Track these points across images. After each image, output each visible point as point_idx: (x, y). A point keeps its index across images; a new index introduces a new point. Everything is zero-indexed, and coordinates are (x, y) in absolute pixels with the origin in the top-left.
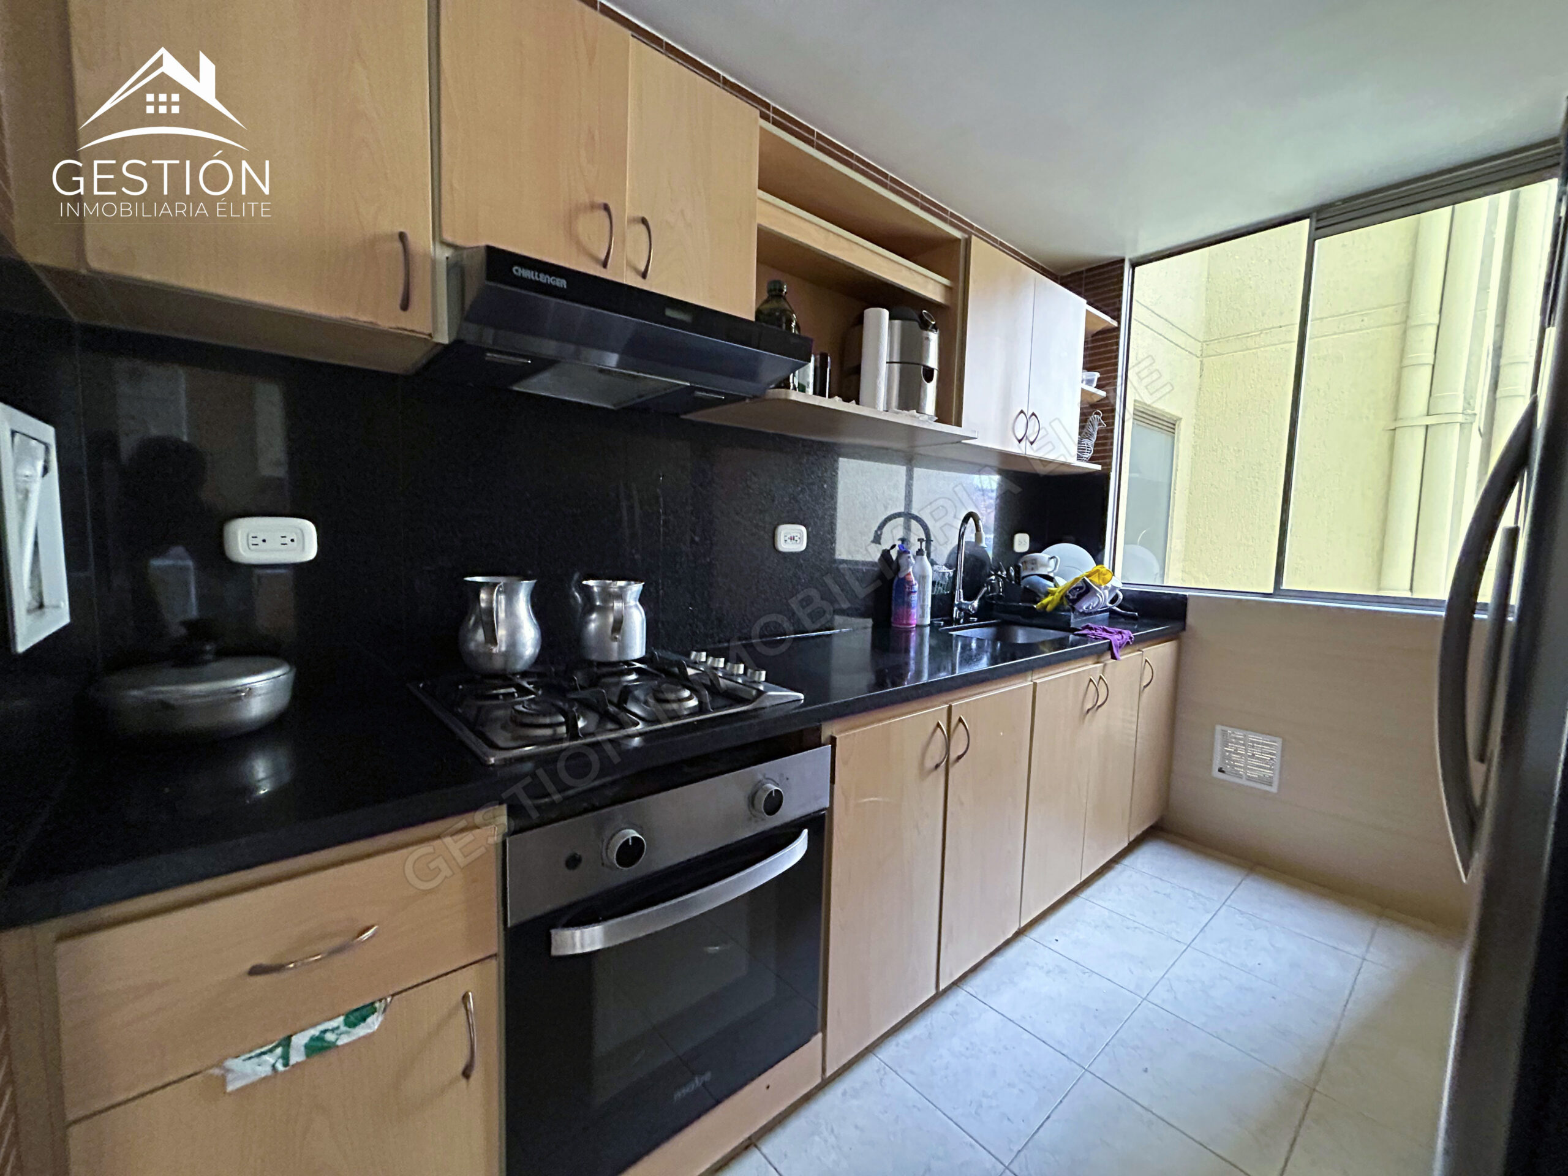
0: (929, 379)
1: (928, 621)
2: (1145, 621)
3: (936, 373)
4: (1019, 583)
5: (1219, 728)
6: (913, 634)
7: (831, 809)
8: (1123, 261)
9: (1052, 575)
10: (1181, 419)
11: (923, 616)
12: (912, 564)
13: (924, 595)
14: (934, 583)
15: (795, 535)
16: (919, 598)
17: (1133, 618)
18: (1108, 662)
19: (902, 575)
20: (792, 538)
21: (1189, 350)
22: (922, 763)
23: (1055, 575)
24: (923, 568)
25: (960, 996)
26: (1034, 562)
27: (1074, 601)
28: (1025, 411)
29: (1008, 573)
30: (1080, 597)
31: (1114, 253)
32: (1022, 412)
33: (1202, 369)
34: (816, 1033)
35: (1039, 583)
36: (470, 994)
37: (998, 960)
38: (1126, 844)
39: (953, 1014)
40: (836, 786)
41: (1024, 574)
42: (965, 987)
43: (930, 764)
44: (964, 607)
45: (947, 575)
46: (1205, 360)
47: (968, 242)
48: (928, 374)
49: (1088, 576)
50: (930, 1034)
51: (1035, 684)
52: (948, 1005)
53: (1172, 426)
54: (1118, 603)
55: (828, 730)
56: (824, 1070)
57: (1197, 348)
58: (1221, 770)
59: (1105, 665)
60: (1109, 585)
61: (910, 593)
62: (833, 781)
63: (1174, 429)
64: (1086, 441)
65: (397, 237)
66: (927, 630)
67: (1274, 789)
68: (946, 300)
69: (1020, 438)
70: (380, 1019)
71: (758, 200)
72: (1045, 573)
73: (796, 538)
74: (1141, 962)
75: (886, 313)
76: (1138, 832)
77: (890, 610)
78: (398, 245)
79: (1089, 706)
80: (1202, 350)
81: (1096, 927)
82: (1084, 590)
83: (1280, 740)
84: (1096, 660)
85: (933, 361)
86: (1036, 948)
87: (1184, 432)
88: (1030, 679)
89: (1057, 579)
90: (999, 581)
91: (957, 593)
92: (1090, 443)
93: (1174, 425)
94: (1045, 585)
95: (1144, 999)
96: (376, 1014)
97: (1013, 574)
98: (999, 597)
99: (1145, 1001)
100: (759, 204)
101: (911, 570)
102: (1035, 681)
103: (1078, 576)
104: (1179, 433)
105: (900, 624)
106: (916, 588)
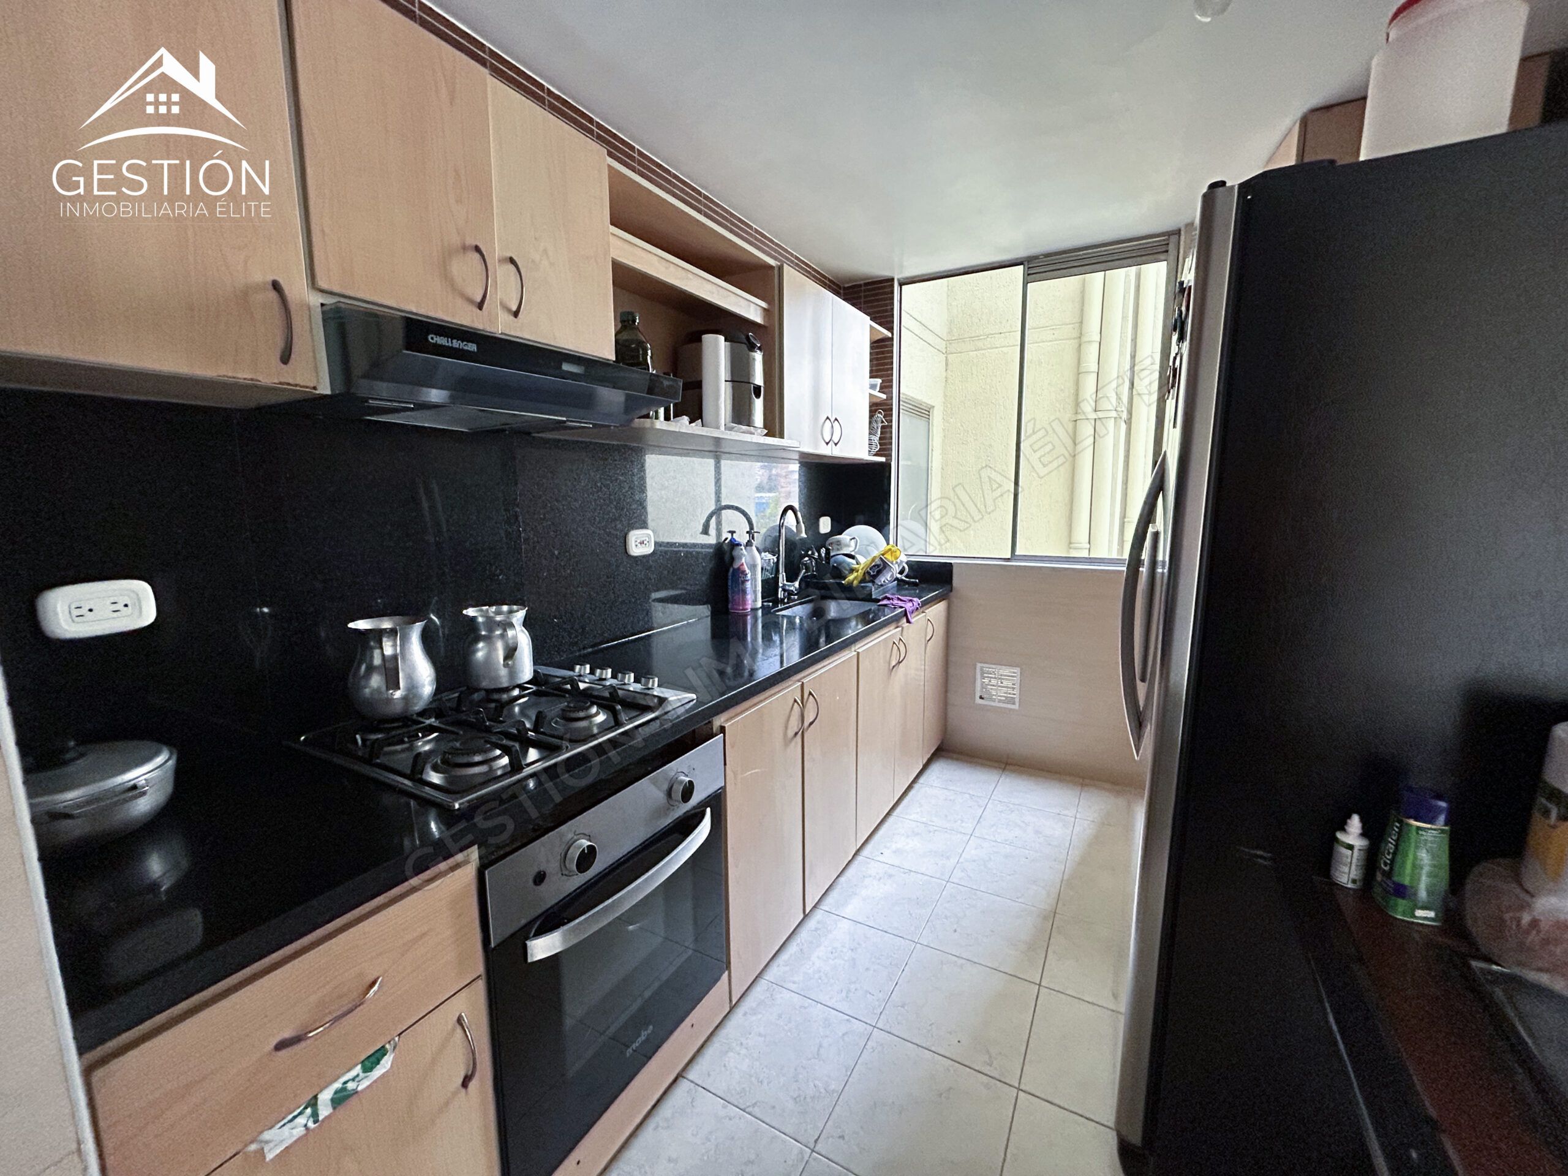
0: (758, 396)
1: (759, 604)
2: (924, 586)
3: (762, 389)
4: (828, 563)
5: (979, 665)
6: (749, 617)
7: (724, 788)
8: (892, 280)
9: (853, 553)
10: (934, 407)
11: (755, 601)
12: (745, 555)
13: (755, 581)
14: (762, 569)
15: (644, 539)
16: (751, 584)
17: (915, 584)
18: (904, 626)
19: (736, 566)
20: (642, 543)
21: (938, 348)
22: (785, 734)
23: (855, 553)
24: (753, 558)
25: (819, 915)
26: (839, 543)
27: (875, 577)
28: (830, 417)
29: (820, 555)
30: (879, 572)
31: (886, 273)
32: (828, 418)
33: (947, 365)
34: (724, 972)
35: (844, 562)
36: (463, 1014)
37: (842, 879)
38: (921, 767)
39: (816, 929)
40: (727, 766)
41: (832, 554)
42: (821, 907)
43: (791, 733)
44: (787, 588)
45: (772, 561)
46: (950, 356)
47: (780, 268)
48: (757, 391)
49: (883, 555)
50: (801, 950)
51: (858, 653)
52: (811, 923)
53: (927, 413)
54: (905, 574)
55: (718, 722)
56: (731, 1000)
57: (943, 348)
58: (981, 698)
59: (903, 628)
60: (899, 561)
61: (744, 582)
62: (725, 764)
63: (929, 415)
64: (873, 437)
65: (271, 287)
66: (760, 612)
67: (1016, 707)
68: (764, 321)
69: (827, 441)
70: (392, 1056)
71: (610, 235)
72: (845, 552)
73: (645, 542)
74: (942, 855)
75: (722, 338)
76: (929, 756)
77: (727, 598)
78: (273, 295)
79: (893, 663)
80: (946, 348)
81: (908, 837)
82: (879, 567)
83: (1019, 669)
84: (895, 626)
85: (759, 379)
86: (868, 863)
87: (937, 417)
88: (853, 649)
89: (858, 556)
90: (812, 562)
91: (780, 576)
92: (876, 439)
93: (929, 412)
94: (849, 564)
95: (948, 882)
96: (388, 1054)
97: (823, 555)
98: (814, 576)
99: (949, 884)
100: (612, 239)
101: (743, 560)
102: (858, 651)
103: (875, 555)
104: (933, 418)
105: (736, 610)
106: (749, 576)
